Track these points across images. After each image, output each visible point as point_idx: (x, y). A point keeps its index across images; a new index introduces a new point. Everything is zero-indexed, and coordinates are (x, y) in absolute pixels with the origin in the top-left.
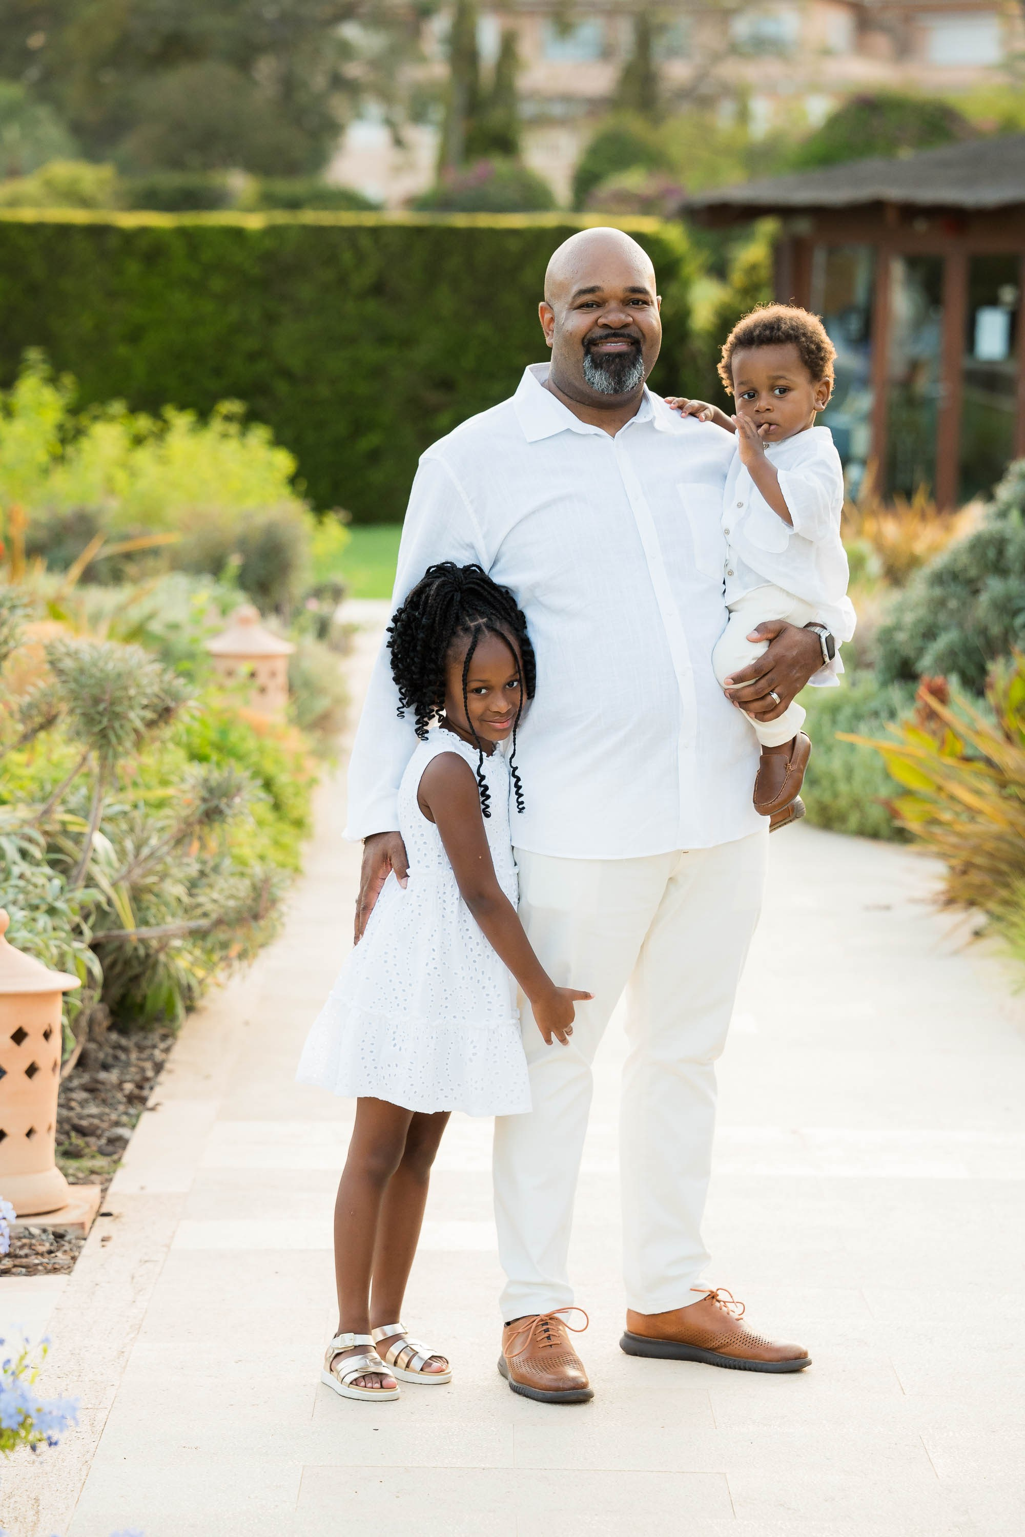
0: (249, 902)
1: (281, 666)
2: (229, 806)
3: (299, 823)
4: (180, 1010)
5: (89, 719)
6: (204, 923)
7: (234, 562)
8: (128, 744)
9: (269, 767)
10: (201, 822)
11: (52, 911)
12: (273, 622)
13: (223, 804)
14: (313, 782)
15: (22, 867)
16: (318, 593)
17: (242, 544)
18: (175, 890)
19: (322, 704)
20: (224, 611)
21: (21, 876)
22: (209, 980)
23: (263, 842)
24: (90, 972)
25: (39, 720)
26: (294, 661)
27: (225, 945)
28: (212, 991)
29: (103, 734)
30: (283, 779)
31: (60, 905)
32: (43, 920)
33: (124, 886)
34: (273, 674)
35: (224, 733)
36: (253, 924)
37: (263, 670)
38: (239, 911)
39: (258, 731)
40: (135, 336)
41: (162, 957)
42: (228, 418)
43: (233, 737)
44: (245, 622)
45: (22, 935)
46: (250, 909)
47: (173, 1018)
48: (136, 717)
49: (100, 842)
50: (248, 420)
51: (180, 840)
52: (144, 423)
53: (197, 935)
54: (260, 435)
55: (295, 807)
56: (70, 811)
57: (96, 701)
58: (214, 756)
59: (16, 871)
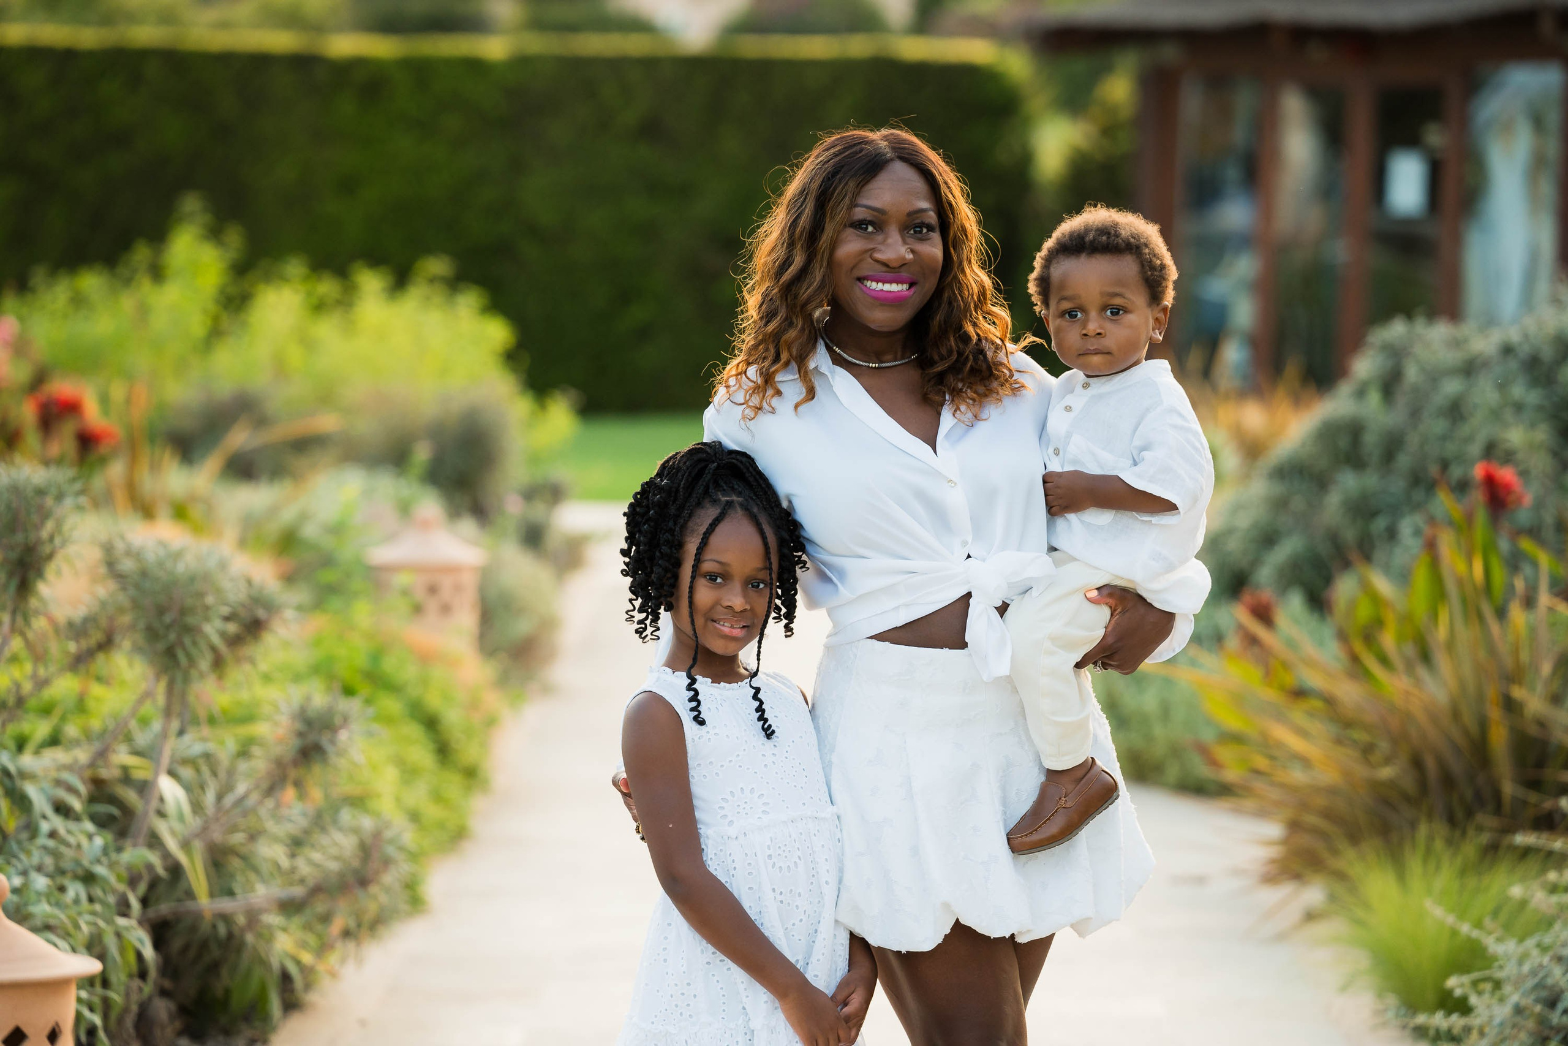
0: (356, 863)
1: (470, 581)
2: (333, 742)
3: (471, 774)
4: (275, 1005)
5: (153, 634)
6: (298, 891)
7: (422, 454)
8: (204, 664)
9: (434, 701)
10: (296, 763)
11: (88, 878)
12: (468, 526)
13: (324, 740)
14: (491, 722)
15: (58, 823)
16: (530, 494)
17: (436, 432)
18: (271, 851)
19: (522, 627)
20: (405, 509)
21: (53, 834)
22: (321, 968)
23: (418, 796)
24: (139, 956)
25: (96, 637)
26: (486, 576)
27: (326, 918)
28: (325, 982)
29: (170, 653)
30: (453, 717)
31: (100, 870)
32: (75, 889)
33: (198, 846)
34: (458, 588)
35: (376, 656)
36: (359, 892)
37: (446, 583)
38: (341, 875)
39: (426, 658)
40: (348, 186)
41: (249, 938)
42: (432, 280)
43: (389, 665)
44: (425, 525)
45: (42, 909)
46: (356, 872)
47: (266, 1018)
48: (212, 630)
49: (169, 789)
50: (455, 283)
51: (273, 787)
52: (327, 287)
53: (289, 907)
54: (469, 302)
55: (469, 752)
56: (137, 753)
57: (161, 611)
58: (364, 690)
59: (45, 827)
